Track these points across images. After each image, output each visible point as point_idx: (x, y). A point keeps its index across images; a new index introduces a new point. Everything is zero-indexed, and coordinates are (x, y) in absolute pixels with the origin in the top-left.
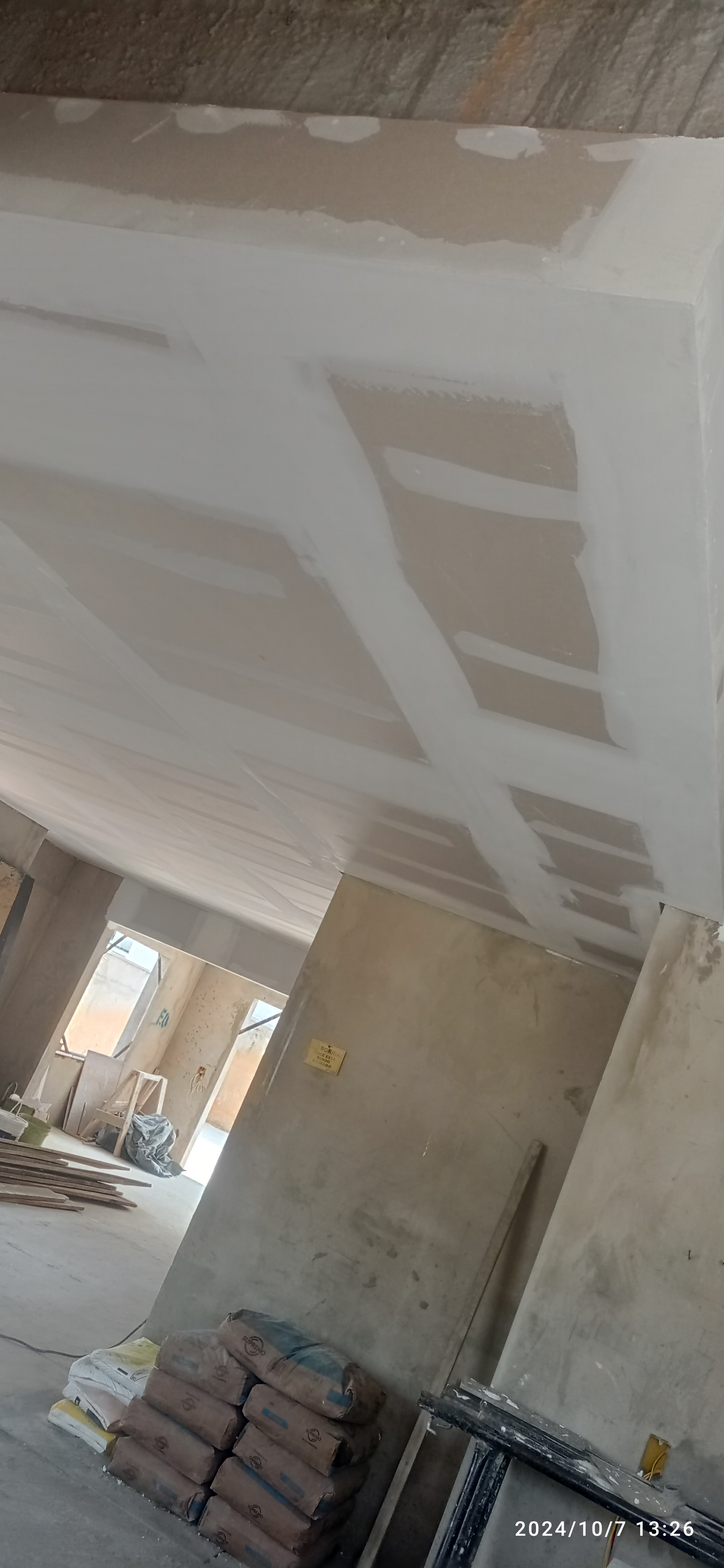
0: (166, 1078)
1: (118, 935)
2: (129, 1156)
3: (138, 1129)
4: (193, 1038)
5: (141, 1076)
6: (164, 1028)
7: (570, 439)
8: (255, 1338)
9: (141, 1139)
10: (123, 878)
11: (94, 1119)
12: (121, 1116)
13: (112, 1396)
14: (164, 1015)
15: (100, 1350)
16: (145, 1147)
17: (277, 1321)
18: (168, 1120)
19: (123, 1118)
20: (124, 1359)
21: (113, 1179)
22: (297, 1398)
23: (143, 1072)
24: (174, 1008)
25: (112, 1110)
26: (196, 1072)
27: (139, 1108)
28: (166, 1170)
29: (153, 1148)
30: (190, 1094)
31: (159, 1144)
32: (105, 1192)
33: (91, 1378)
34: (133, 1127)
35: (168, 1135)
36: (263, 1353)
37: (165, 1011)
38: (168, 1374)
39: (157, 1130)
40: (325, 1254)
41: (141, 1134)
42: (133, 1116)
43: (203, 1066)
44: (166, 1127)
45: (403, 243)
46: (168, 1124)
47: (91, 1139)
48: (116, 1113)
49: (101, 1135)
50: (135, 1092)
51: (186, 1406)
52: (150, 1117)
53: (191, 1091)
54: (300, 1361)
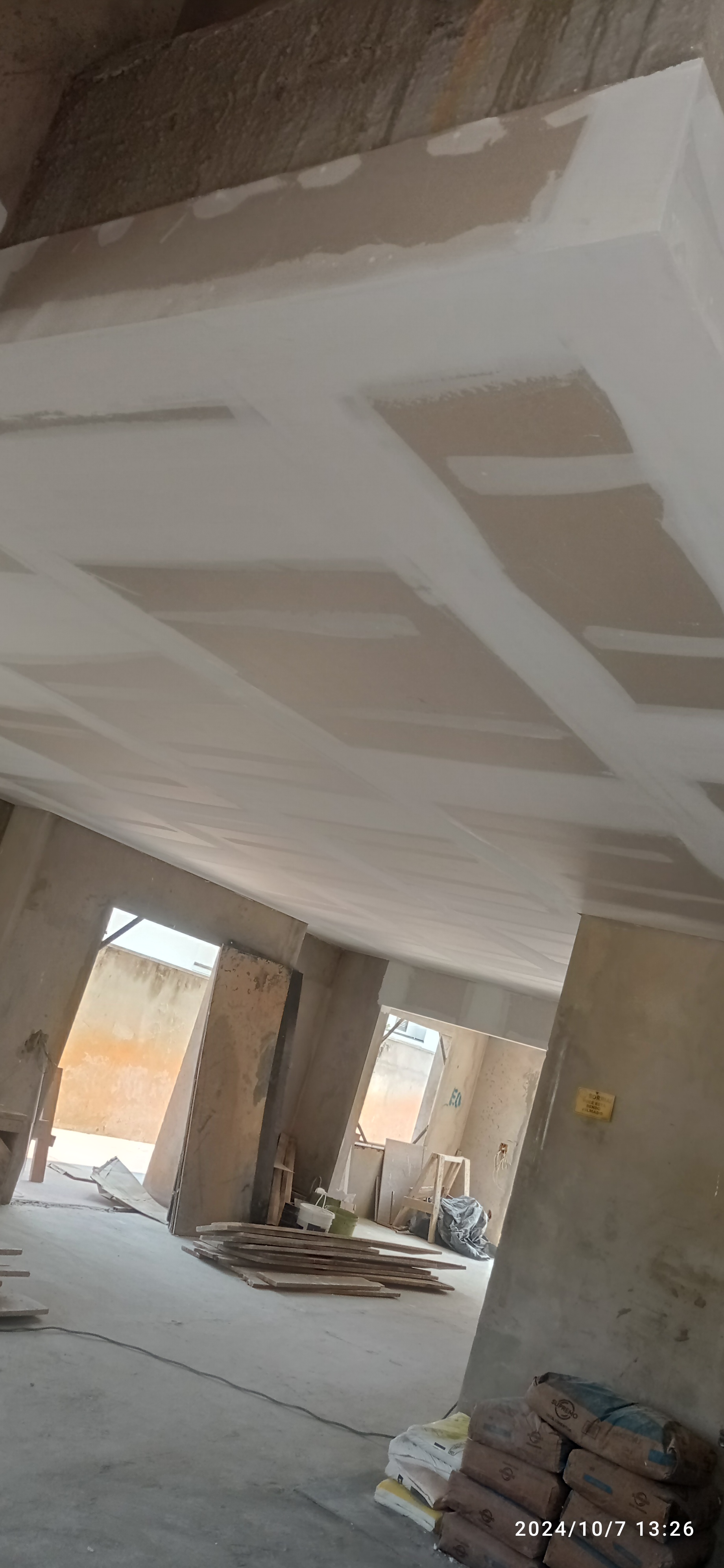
0: (468, 1158)
1: (392, 1020)
2: (444, 1241)
3: (448, 1212)
4: (489, 1115)
5: (442, 1159)
6: (458, 1108)
7: (605, 400)
8: (564, 1401)
9: (453, 1223)
10: (388, 961)
11: (403, 1207)
12: (429, 1202)
13: (433, 1472)
14: (456, 1095)
15: (415, 1425)
16: (458, 1230)
17: (586, 1383)
18: (476, 1201)
19: (431, 1203)
20: (439, 1434)
21: (426, 1263)
22: (617, 1460)
23: (443, 1155)
24: (465, 1085)
25: (420, 1197)
26: (498, 1149)
27: (447, 1192)
28: (483, 1253)
29: (466, 1231)
30: (496, 1173)
31: (471, 1226)
32: (420, 1278)
33: (410, 1455)
34: (442, 1211)
35: (479, 1217)
36: (575, 1416)
37: (456, 1091)
38: (482, 1444)
39: (467, 1212)
40: (629, 1310)
41: (452, 1217)
42: (441, 1200)
43: (504, 1143)
44: (476, 1208)
45: (390, 257)
46: (477, 1206)
47: (404, 1227)
48: (425, 1199)
49: (413, 1222)
50: (439, 1175)
51: (505, 1477)
52: (459, 1200)
53: (496, 1169)
54: (615, 1422)
